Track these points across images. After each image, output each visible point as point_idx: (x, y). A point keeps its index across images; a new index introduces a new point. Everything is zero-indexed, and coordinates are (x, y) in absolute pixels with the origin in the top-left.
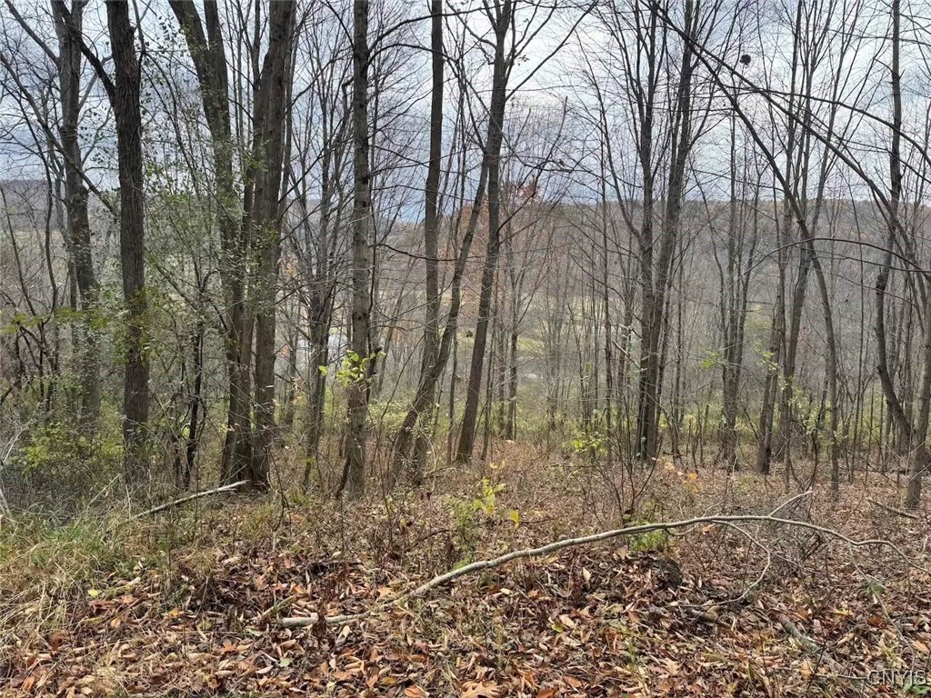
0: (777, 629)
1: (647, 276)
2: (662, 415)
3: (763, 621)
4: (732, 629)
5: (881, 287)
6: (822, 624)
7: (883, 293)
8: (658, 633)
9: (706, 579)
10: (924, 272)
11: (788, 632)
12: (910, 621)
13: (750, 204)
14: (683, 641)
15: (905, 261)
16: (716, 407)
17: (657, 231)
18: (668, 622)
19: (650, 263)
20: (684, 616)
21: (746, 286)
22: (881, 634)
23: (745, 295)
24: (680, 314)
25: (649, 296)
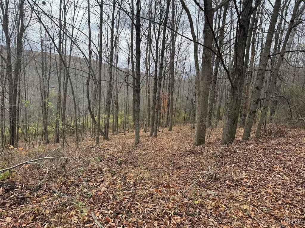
0: (50, 193)
1: (10, 76)
2: (20, 128)
3: (46, 191)
4: (35, 198)
5: (88, 84)
6: (65, 186)
7: (88, 86)
8: (4, 209)
9: (26, 184)
10: (97, 80)
11: (54, 192)
12: (89, 177)
13: (48, 54)
14: (15, 209)
15: (92, 76)
16: (41, 124)
17: (13, 60)
18: (9, 204)
19: (11, 71)
20: (16, 199)
21: (48, 82)
22: (81, 183)
23: (48, 84)
24: (25, 91)
25: (11, 84)
